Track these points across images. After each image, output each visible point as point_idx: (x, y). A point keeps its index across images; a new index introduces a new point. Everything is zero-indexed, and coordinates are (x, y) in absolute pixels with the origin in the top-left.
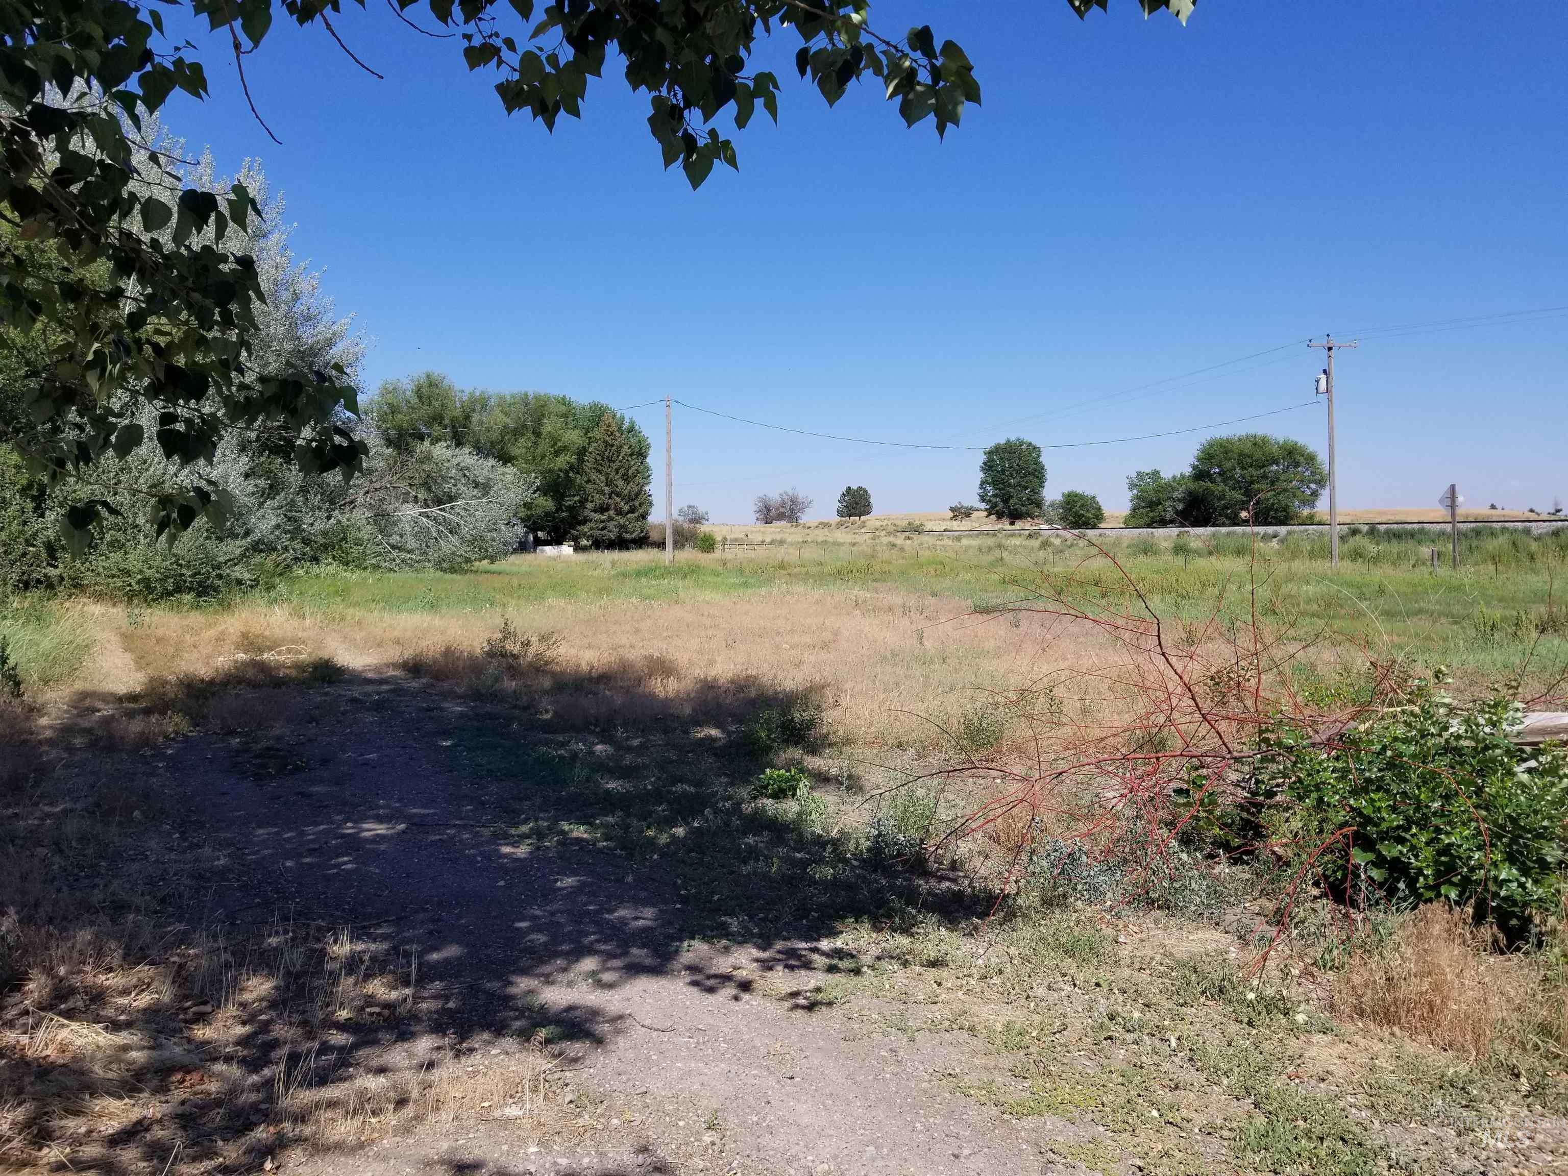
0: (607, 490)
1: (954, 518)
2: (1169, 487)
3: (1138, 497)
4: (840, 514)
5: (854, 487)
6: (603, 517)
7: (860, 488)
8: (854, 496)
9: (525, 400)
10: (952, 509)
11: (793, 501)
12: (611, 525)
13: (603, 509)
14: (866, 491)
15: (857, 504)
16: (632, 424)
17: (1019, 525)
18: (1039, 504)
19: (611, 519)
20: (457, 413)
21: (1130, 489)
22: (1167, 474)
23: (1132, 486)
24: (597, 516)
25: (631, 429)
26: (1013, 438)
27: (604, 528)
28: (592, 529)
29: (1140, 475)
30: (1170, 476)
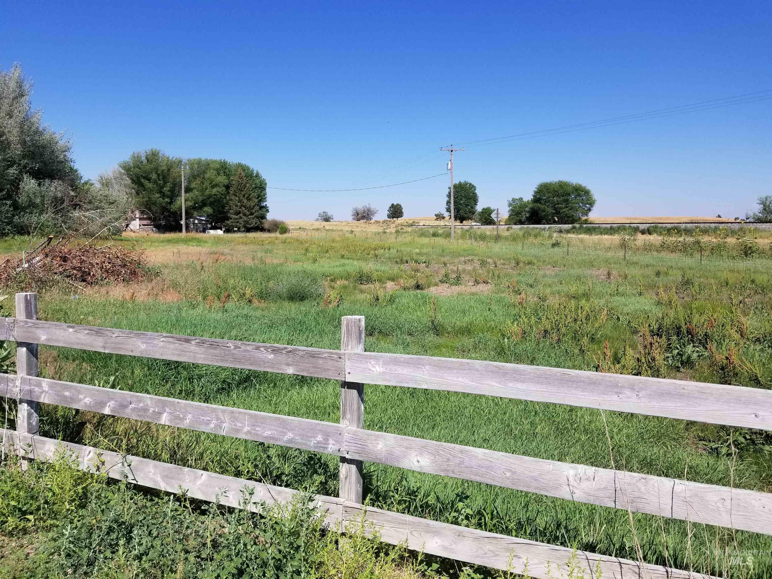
0: (239, 204)
1: (437, 219)
2: (525, 205)
3: (512, 210)
4: (389, 217)
5: (395, 204)
6: (237, 217)
7: (398, 204)
8: (395, 209)
9: (199, 162)
10: (436, 215)
11: (368, 210)
12: (241, 221)
13: (238, 213)
14: (400, 206)
15: (396, 212)
16: (258, 174)
17: (465, 222)
18: (473, 212)
19: (241, 218)
20: (164, 168)
21: (509, 206)
22: (525, 200)
23: (510, 205)
24: (234, 216)
25: (257, 175)
26: (462, 181)
27: (237, 222)
28: (232, 222)
29: (514, 200)
30: (526, 200)
